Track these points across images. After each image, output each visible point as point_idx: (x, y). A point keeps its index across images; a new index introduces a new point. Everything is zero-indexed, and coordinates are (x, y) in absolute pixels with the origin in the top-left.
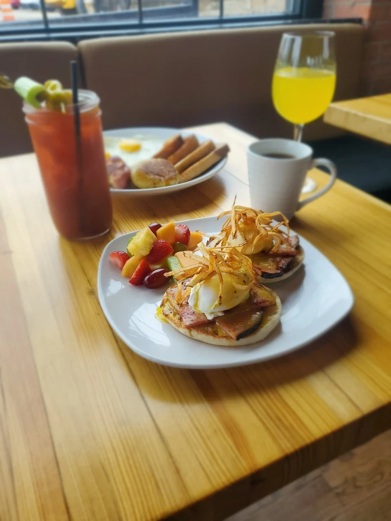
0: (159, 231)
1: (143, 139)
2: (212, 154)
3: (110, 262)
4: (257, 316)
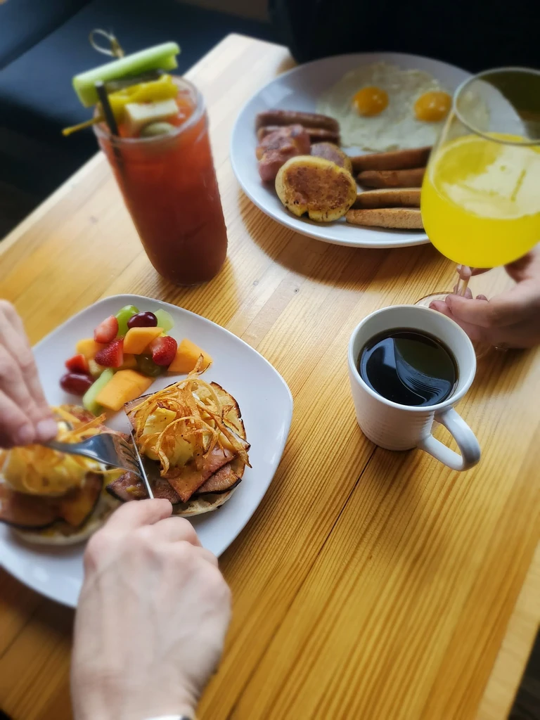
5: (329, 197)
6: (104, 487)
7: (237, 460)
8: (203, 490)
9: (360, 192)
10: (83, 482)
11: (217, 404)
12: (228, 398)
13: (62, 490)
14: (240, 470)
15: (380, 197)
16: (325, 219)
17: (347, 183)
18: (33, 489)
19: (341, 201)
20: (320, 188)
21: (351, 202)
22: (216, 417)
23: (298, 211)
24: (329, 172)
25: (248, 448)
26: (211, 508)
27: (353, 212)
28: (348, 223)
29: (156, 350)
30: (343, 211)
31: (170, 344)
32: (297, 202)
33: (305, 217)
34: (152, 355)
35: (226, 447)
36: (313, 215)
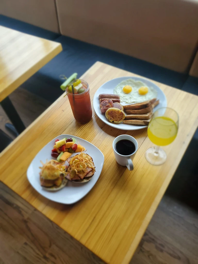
5: (119, 118)
6: (64, 177)
7: (93, 170)
8: (86, 177)
9: (126, 115)
10: (59, 176)
11: (88, 158)
12: (90, 157)
13: (55, 178)
14: (93, 172)
15: (131, 117)
16: (118, 123)
17: (123, 114)
18: (49, 178)
19: (122, 119)
20: (116, 115)
21: (124, 119)
22: (88, 161)
23: (111, 121)
24: (118, 111)
25: (95, 168)
26: (88, 181)
27: (124, 121)
28: (123, 123)
29: (73, 147)
30: (122, 121)
31: (76, 146)
32: (111, 119)
33: (113, 122)
34: (72, 148)
35: (90, 168)
36: (115, 122)
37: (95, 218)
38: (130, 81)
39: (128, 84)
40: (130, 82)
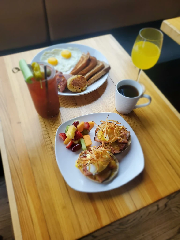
0: (78, 126)
1: (72, 50)
2: (102, 71)
3: (59, 137)
4: (110, 172)
16: (86, 88)
17: (83, 77)
20: (80, 82)
32: (79, 88)
36: (84, 88)
37: (168, 161)
38: (47, 53)
39: (48, 57)
40: (47, 55)
